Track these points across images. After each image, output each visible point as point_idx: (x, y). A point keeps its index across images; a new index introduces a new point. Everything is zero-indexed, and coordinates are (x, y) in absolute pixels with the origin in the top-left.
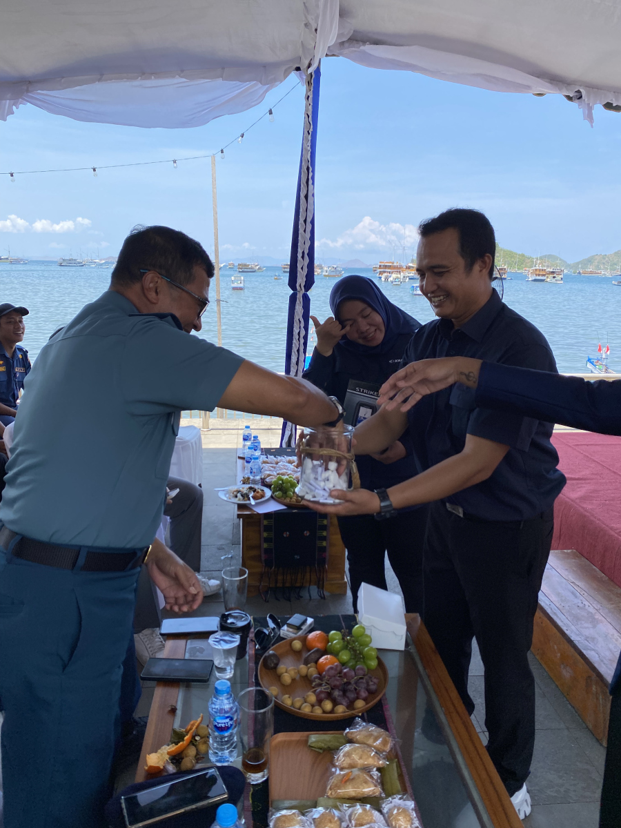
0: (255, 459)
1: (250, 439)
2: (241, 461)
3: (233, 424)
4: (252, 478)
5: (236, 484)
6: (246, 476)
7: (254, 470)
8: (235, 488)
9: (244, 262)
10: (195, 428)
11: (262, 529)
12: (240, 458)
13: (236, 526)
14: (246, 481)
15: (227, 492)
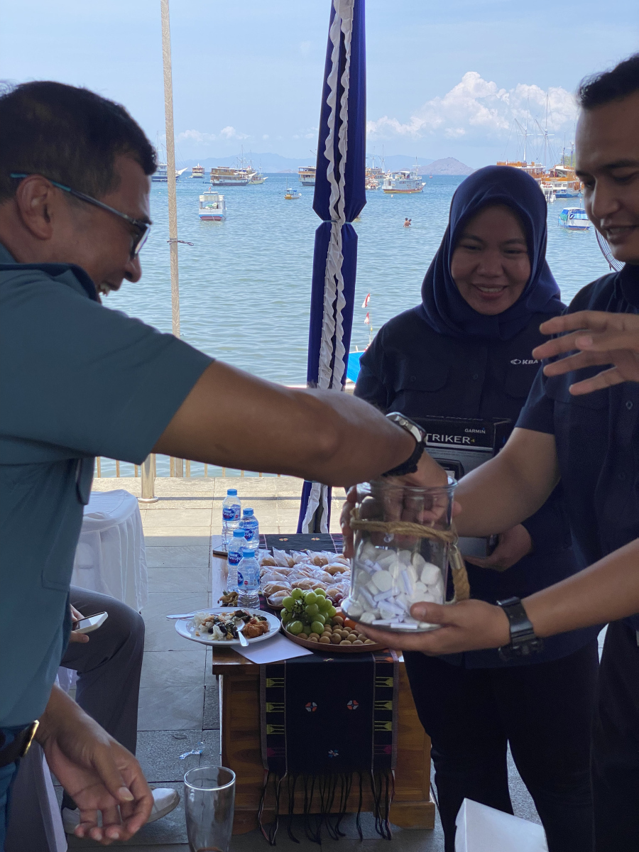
0: (247, 555)
1: (238, 517)
2: (219, 560)
3: (203, 488)
4: (241, 593)
5: (208, 605)
6: (231, 591)
7: (246, 578)
8: (208, 615)
9: (223, 166)
10: (127, 495)
11: (263, 696)
12: (217, 554)
13: (209, 693)
14: (229, 600)
15: (192, 622)
